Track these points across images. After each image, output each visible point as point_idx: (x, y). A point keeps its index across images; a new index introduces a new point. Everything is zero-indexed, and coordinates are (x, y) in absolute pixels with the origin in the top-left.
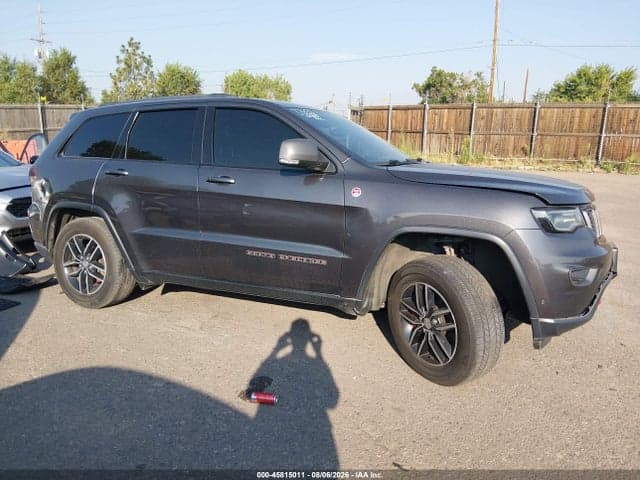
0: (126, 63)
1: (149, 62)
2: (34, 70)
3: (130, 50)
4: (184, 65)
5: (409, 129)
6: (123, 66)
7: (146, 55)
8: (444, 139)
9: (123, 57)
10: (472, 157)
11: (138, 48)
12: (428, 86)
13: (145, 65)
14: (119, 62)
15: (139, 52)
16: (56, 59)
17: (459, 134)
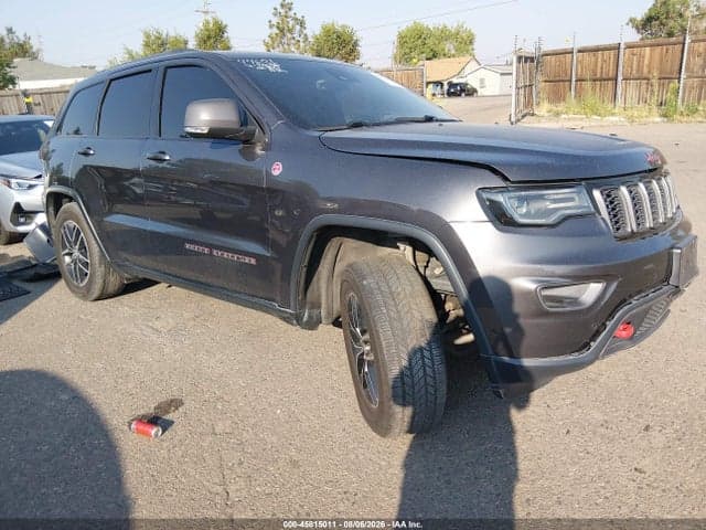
0: (278, 28)
1: (302, 24)
2: (186, 43)
3: (282, 11)
4: (340, 24)
5: (598, 76)
6: (275, 31)
7: (299, 16)
8: (644, 86)
9: (275, 20)
10: (681, 108)
11: (290, 9)
12: (649, 20)
13: (298, 27)
14: (271, 26)
15: (291, 13)
16: (207, 30)
17: (665, 79)
